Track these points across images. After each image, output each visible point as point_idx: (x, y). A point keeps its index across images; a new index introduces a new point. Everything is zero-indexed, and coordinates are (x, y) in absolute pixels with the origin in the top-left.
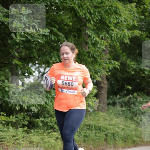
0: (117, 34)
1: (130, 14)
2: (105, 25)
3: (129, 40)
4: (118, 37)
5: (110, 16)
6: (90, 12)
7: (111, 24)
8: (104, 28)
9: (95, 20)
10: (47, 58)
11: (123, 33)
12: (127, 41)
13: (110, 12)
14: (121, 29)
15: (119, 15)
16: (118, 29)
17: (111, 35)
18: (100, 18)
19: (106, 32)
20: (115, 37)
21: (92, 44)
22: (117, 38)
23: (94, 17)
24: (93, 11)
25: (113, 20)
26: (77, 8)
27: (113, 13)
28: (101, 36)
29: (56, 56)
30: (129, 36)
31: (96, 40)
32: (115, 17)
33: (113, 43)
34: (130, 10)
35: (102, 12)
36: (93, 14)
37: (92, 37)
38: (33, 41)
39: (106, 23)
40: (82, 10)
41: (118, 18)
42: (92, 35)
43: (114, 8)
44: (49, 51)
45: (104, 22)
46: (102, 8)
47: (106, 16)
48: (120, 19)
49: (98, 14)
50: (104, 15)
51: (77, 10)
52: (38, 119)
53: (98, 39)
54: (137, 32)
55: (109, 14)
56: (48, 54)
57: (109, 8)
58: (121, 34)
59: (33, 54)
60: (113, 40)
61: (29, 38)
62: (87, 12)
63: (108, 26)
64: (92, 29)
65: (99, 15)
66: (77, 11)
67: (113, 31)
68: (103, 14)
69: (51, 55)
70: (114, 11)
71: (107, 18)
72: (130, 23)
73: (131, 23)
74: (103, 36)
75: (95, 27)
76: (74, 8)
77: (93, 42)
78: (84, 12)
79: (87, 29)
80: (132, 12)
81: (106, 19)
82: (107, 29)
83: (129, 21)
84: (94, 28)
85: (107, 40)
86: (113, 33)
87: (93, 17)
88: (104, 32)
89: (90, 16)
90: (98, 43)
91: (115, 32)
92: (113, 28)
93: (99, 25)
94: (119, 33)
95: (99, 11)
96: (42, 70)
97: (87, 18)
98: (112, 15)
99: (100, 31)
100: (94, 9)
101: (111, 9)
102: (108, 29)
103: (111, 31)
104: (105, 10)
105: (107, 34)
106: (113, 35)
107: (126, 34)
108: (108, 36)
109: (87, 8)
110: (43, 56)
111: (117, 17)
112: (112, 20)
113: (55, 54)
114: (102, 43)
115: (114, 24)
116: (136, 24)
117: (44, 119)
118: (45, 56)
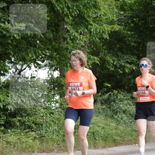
0: (96, 29)
1: (109, 8)
2: (84, 20)
3: (109, 35)
4: (97, 31)
5: (88, 10)
6: (68, 6)
7: (89, 18)
8: (82, 23)
9: (73, 14)
10: (24, 54)
11: (102, 28)
12: (106, 37)
13: (89, 6)
14: (100, 23)
15: (98, 9)
16: (97, 24)
17: (90, 30)
18: (78, 13)
19: (85, 26)
20: (95, 32)
21: (71, 39)
22: (96, 33)
23: (73, 12)
24: (71, 5)
25: (92, 14)
26: (54, 2)
27: (92, 8)
28: (79, 31)
29: (33, 53)
30: (108, 31)
31: (75, 35)
32: (93, 11)
33: (92, 38)
34: (109, 5)
35: (80, 6)
36: (71, 9)
37: (71, 33)
38: (8, 36)
39: (84, 18)
40: (59, 5)
41: (97, 13)
42: (70, 30)
43: (92, 2)
44: (25, 47)
45: (82, 17)
46: (80, 2)
47: (85, 10)
48: (99, 14)
49: (76, 8)
50: (83, 9)
51: (55, 4)
52: (15, 119)
53: (76, 35)
54: (117, 27)
55: (87, 8)
56: (24, 50)
57: (87, 2)
58: (100, 29)
59: (8, 50)
60: (92, 36)
61: (4, 33)
62: (65, 6)
63: (87, 21)
64: (71, 24)
65: (77, 10)
66: (54, 6)
67: (92, 26)
68: (81, 8)
69: (27, 51)
70: (93, 5)
71: (86, 12)
72: (109, 17)
73: (111, 18)
74: (82, 31)
75: (73, 21)
76: (51, 2)
77: (72, 37)
78: (61, 6)
79: (65, 24)
80: (112, 7)
81: (84, 14)
82: (85, 24)
83: (108, 15)
84: (72, 23)
85: (86, 36)
86: (92, 28)
87: (71, 12)
88: (83, 27)
89: (68, 11)
90: (77, 39)
91: (94, 27)
92: (92, 23)
93: (77, 20)
94: (98, 27)
95: (77, 5)
96: (19, 67)
97: (65, 13)
98: (91, 9)
99: (78, 26)
100: (72, 3)
101: (89, 3)
102: (87, 23)
103: (90, 25)
104: (83, 4)
105: (86, 29)
106: (92, 30)
107: (106, 28)
108: (87, 31)
109: (64, 1)
110: (19, 53)
111: (96, 11)
112: (90, 14)
113: (32, 51)
114: (81, 38)
115: (93, 18)
116: (115, 19)
117: (21, 118)
118: (22, 52)
